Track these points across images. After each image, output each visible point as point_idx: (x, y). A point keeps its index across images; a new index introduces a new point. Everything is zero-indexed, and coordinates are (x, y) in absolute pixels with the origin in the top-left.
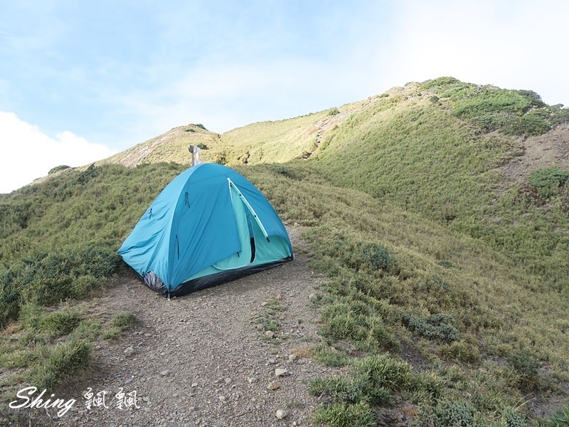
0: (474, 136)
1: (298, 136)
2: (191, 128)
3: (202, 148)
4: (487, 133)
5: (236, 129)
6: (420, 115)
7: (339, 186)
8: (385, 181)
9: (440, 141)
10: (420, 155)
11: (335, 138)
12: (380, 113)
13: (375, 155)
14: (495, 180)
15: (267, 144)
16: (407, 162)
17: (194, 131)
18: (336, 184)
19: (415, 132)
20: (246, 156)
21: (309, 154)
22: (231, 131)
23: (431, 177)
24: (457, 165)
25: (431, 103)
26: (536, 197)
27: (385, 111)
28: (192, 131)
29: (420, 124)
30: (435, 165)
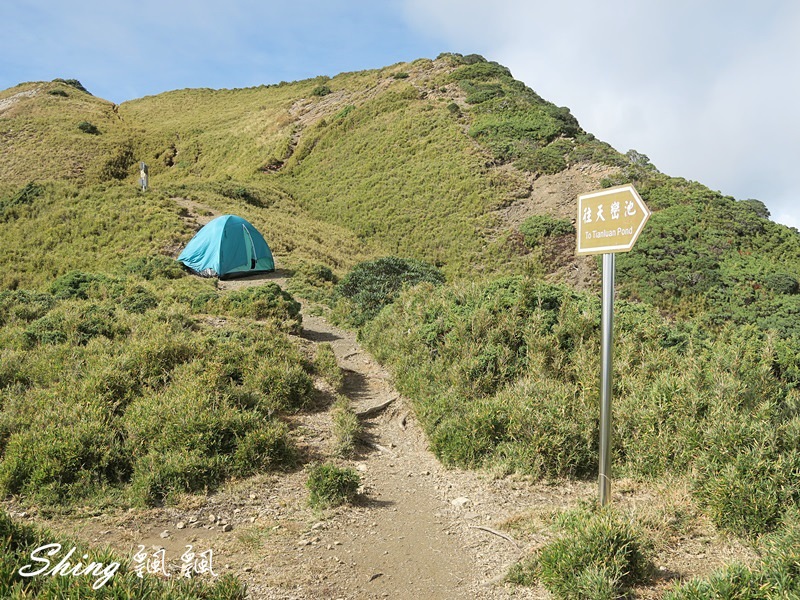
0: (484, 169)
1: (262, 127)
2: (60, 88)
3: (89, 132)
4: (502, 164)
5: (147, 98)
6: (432, 128)
7: (319, 218)
8: (377, 216)
9: (446, 170)
10: (421, 186)
11: (319, 144)
12: (385, 116)
13: (369, 179)
14: (490, 224)
15: (207, 134)
16: (405, 193)
17: (66, 95)
18: (316, 215)
19: (421, 152)
20: (169, 152)
21: (279, 164)
22: (138, 101)
23: (429, 216)
24: (459, 203)
25: (449, 112)
26: (521, 246)
27: (391, 113)
28: (63, 94)
29: (430, 142)
30: (436, 201)
